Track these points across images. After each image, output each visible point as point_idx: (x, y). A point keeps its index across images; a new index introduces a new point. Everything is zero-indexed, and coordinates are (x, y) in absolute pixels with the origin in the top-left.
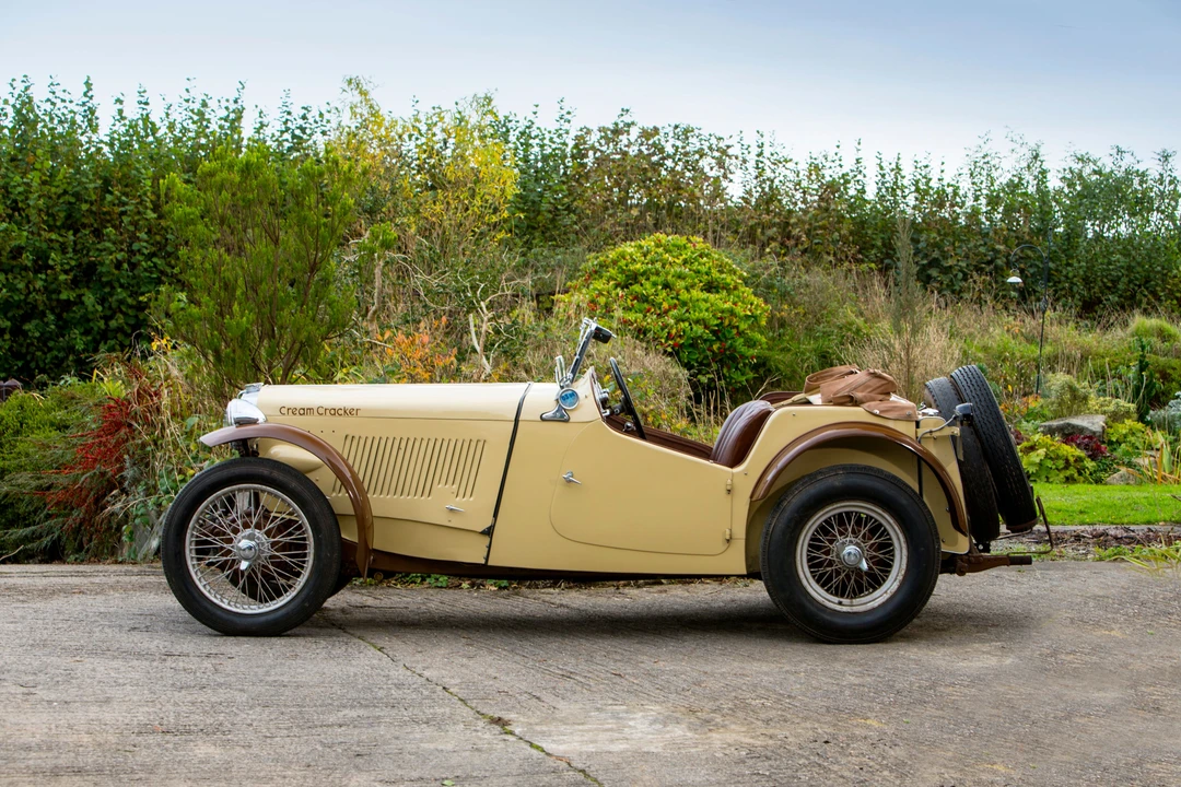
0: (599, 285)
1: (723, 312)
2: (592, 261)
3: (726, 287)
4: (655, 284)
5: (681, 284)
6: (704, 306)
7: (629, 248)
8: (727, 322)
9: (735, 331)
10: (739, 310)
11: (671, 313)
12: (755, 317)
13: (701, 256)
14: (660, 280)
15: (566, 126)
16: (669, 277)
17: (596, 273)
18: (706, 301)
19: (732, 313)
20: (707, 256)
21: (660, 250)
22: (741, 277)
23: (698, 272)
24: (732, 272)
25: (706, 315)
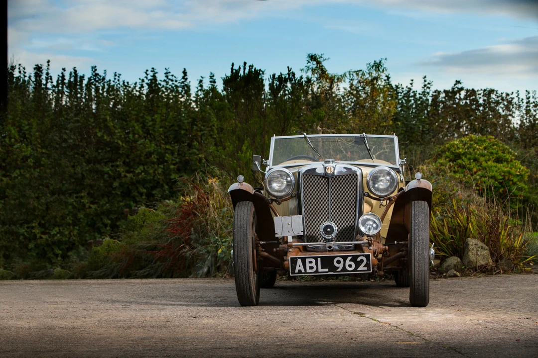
0: (442, 161)
1: (504, 173)
2: (437, 149)
3: (506, 161)
4: (469, 159)
5: (482, 159)
6: (495, 169)
8: (507, 178)
9: (511, 182)
10: (513, 171)
11: (477, 173)
12: (522, 175)
13: (493, 145)
14: (472, 157)
15: (428, 90)
16: (477, 156)
17: (439, 156)
18: (496, 167)
19: (509, 173)
20: (496, 145)
21: (472, 142)
22: (514, 155)
23: (492, 153)
24: (509, 153)
25: (497, 174)
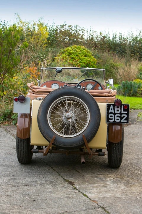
0: (64, 55)
1: (88, 61)
2: (62, 50)
3: (89, 56)
4: (75, 55)
5: (80, 55)
6: (85, 60)
7: (69, 48)
8: (89, 63)
9: (90, 65)
11: (78, 61)
12: (94, 62)
13: (84, 50)
14: (76, 54)
15: (54, 25)
16: (78, 54)
17: (63, 53)
18: (85, 59)
19: (90, 61)
20: (85, 50)
21: (76, 48)
22: (91, 54)
23: (83, 53)
24: (90, 53)
25: (85, 61)
